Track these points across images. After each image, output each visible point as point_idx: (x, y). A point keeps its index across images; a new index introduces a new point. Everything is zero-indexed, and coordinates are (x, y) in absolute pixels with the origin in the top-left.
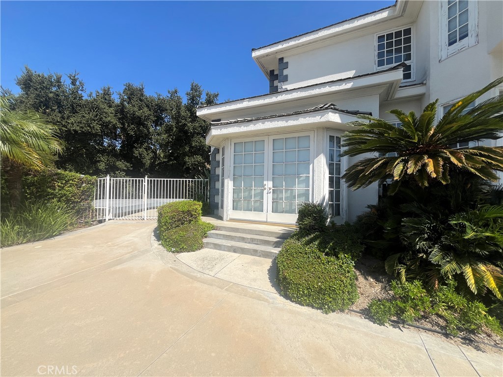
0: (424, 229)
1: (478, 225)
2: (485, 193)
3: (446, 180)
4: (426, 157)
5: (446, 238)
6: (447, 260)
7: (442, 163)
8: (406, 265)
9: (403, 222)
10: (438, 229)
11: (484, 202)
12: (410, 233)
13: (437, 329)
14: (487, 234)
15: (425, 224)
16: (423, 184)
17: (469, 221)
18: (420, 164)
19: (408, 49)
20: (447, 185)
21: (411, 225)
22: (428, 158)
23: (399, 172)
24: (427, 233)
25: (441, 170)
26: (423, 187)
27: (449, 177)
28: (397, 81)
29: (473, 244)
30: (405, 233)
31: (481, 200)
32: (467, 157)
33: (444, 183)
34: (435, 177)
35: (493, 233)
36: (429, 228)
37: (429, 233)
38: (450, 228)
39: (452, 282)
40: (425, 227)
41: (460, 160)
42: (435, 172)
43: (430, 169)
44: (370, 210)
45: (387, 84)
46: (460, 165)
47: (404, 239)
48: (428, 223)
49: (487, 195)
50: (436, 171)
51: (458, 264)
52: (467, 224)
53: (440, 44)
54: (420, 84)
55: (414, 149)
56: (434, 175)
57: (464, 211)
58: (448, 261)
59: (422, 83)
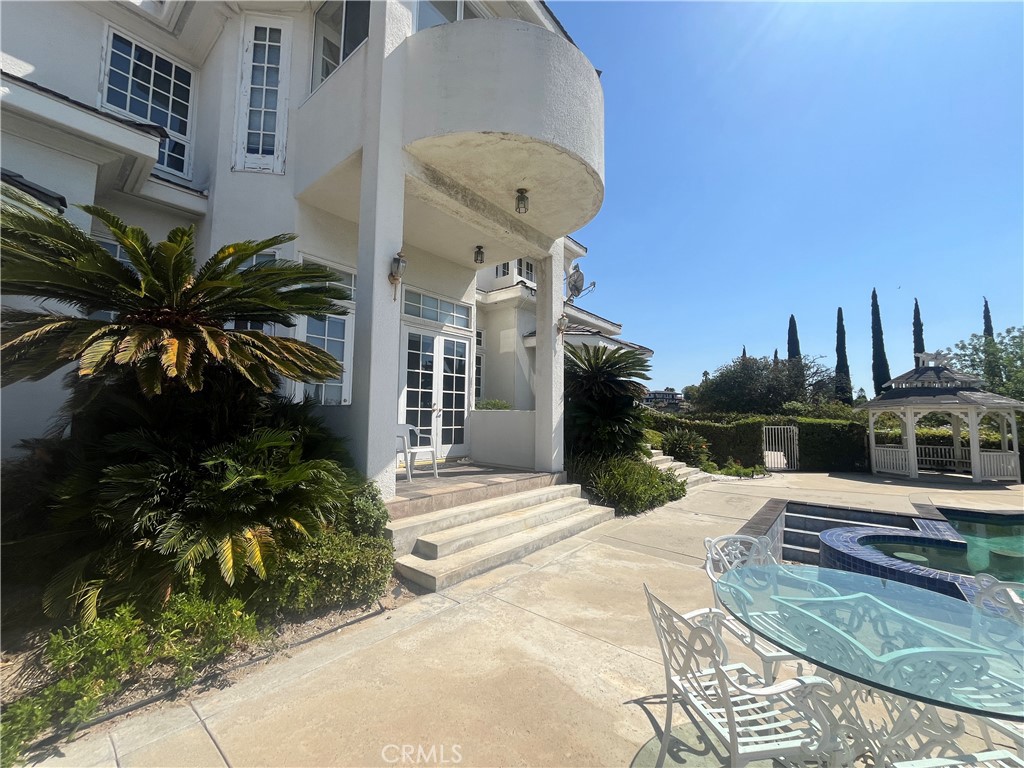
0: (154, 485)
1: (248, 462)
2: (263, 409)
3: (196, 384)
4: (166, 334)
5: (194, 496)
6: (192, 538)
7: (191, 350)
8: (105, 577)
9: (104, 475)
10: (183, 480)
11: (262, 422)
12: (121, 500)
13: (156, 692)
14: (256, 477)
15: (158, 474)
16: (151, 389)
17: (234, 457)
18: (148, 345)
19: (181, 109)
20: (197, 393)
21: (123, 480)
22: (170, 337)
23: (98, 358)
24: (159, 493)
25: (187, 363)
26: (151, 396)
27: (202, 378)
28: (147, 158)
29: (237, 496)
30: (109, 501)
31: (258, 420)
32: (233, 345)
33: (193, 389)
34: (174, 375)
35: (264, 472)
36: (164, 482)
37: (165, 491)
38: (205, 474)
39: (194, 580)
40: (157, 479)
41: (221, 349)
42: (176, 367)
43: (169, 359)
44: (28, 452)
45: (121, 152)
46: (220, 357)
47: (101, 518)
48: (165, 471)
49: (267, 412)
50: (179, 365)
51: (212, 540)
52: (229, 462)
53: (234, 139)
54: (196, 191)
55: (152, 313)
56: (173, 373)
57: (231, 440)
58: (192, 540)
59: (201, 193)
